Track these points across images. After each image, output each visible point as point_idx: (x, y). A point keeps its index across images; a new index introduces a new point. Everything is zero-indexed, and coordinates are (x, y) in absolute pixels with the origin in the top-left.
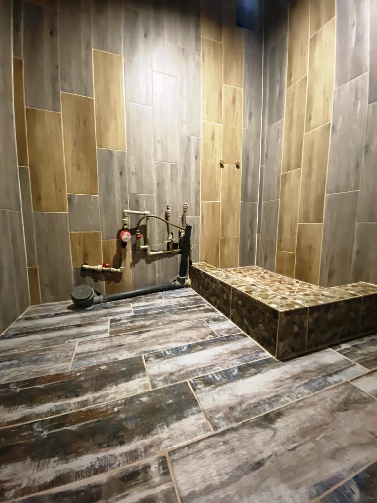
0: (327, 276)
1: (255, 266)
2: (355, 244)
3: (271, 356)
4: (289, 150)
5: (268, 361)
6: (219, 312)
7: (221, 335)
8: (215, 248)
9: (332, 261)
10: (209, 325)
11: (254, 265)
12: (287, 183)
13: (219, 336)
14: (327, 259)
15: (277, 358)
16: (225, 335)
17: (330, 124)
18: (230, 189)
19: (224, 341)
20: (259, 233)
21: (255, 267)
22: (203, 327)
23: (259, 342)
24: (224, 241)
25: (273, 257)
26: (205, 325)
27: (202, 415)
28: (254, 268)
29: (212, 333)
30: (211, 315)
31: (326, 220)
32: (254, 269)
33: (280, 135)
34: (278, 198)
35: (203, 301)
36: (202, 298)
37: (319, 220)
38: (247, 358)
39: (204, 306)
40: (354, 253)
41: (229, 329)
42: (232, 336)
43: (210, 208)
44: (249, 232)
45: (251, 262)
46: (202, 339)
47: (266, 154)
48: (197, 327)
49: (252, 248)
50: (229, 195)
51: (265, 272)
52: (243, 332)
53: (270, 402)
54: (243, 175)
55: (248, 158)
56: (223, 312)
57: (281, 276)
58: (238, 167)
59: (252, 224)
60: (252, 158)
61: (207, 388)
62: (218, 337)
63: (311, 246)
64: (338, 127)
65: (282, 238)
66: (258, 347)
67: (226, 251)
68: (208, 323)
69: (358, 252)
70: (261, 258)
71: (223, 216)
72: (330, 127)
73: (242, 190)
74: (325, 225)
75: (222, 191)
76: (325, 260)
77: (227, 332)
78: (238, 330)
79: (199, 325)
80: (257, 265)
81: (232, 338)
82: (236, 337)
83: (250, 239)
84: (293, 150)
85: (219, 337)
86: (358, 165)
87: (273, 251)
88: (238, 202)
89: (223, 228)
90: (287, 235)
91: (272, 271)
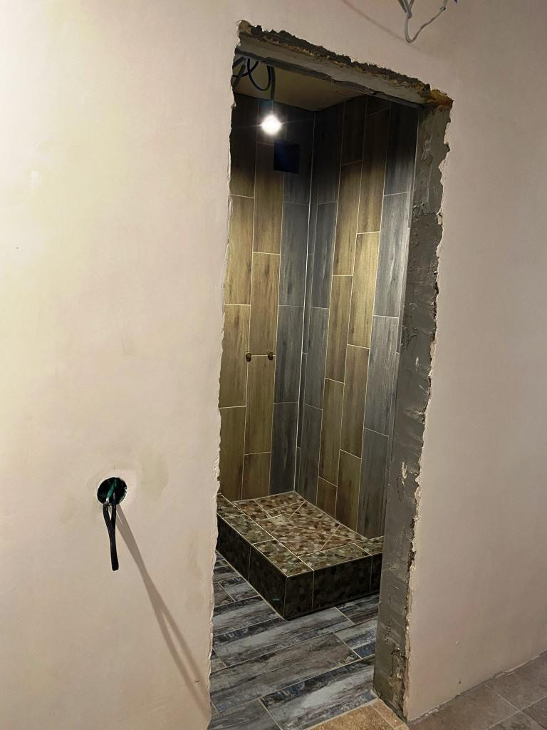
0: (364, 521)
3: (280, 616)
5: (276, 621)
6: (237, 572)
7: (236, 600)
8: (236, 472)
9: (368, 506)
10: (225, 589)
11: (292, 490)
15: (285, 618)
16: (241, 599)
17: (369, 350)
18: (259, 387)
19: (239, 605)
20: (299, 445)
21: (292, 494)
22: (218, 591)
24: (249, 459)
25: (314, 483)
27: (219, 659)
28: (291, 496)
29: (227, 598)
30: (228, 576)
31: (364, 456)
32: (290, 499)
33: (324, 327)
34: (321, 407)
37: (358, 453)
38: (258, 620)
41: (247, 593)
42: (247, 600)
43: (231, 417)
44: (285, 444)
45: (288, 487)
46: (217, 605)
47: (310, 340)
49: (290, 465)
50: (258, 396)
52: (260, 595)
53: (268, 649)
54: (277, 367)
55: (285, 344)
56: (241, 572)
57: (321, 513)
58: (271, 358)
59: (290, 432)
60: (291, 345)
61: (222, 644)
62: (233, 601)
63: (350, 482)
64: (375, 359)
65: (324, 462)
66: (271, 610)
67: (252, 473)
70: (300, 482)
71: (248, 426)
72: (368, 354)
73: (276, 388)
74: (363, 462)
75: (249, 392)
76: (362, 504)
77: (243, 596)
78: (255, 593)
80: (296, 491)
81: (247, 602)
82: (252, 600)
83: (287, 453)
86: (387, 409)
87: (314, 476)
88: (270, 404)
89: (248, 442)
90: (329, 459)
91: (313, 502)
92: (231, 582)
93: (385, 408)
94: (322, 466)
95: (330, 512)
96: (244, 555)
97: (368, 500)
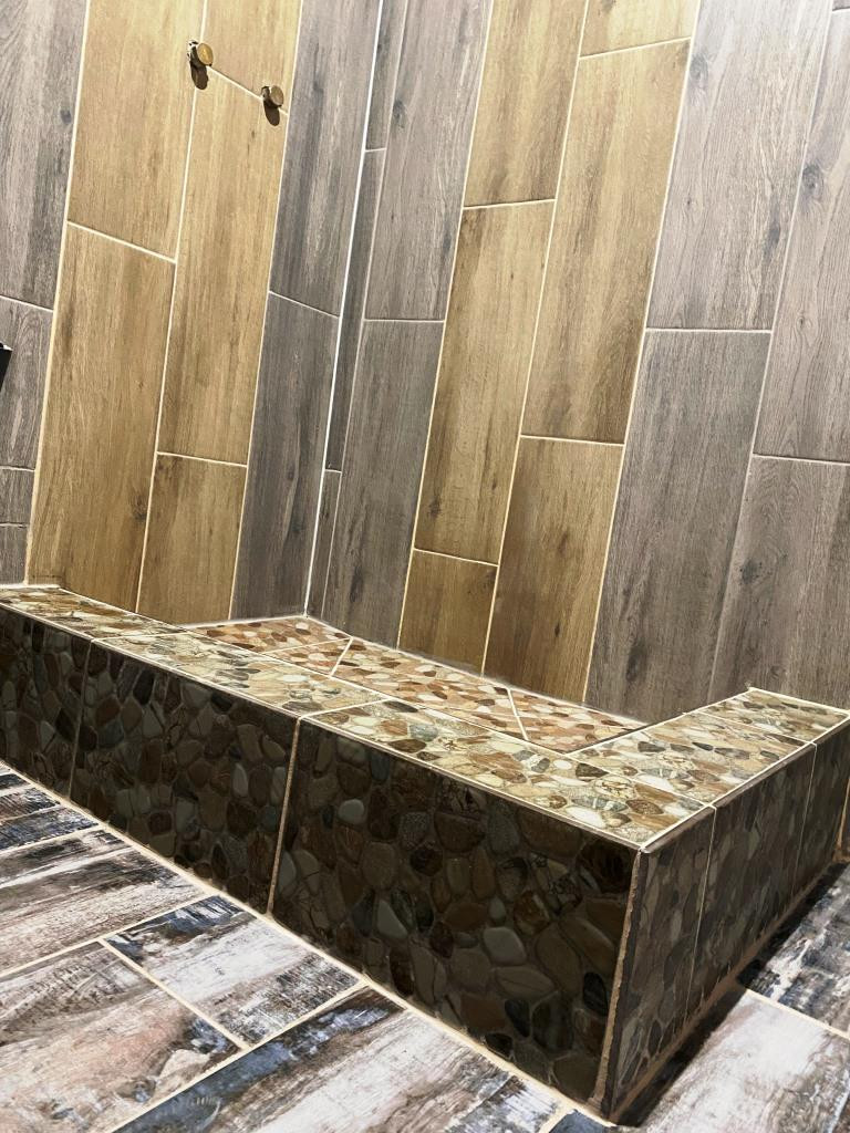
0: (623, 664)
1: (304, 616)
2: (740, 536)
3: (565, 1104)
4: (505, 108)
6: (185, 876)
7: (251, 1035)
8: (124, 510)
9: (646, 604)
10: (154, 977)
11: (301, 611)
12: (485, 254)
13: (238, 1040)
14: (627, 593)
15: (605, 1112)
16: (275, 1026)
17: (687, 45)
18: (226, 208)
19: (287, 1070)
20: (334, 462)
21: (304, 620)
22: (117, 995)
23: (474, 1033)
24: (173, 471)
25: (394, 576)
26: (124, 978)
28: (300, 626)
29: (187, 1033)
30: (142, 905)
31: (639, 436)
32: (304, 632)
33: (469, 32)
34: (437, 314)
35: (62, 817)
36: (52, 796)
37: (607, 429)
39: (76, 848)
40: (734, 573)
41: (286, 979)
42: (314, 1023)
43: (118, 278)
44: (291, 452)
45: (287, 600)
46: (131, 1095)
47: (398, 105)
48: (72, 1007)
49: (299, 528)
50: (221, 239)
51: (355, 648)
52: (363, 982)
54: (290, 162)
55: (318, 89)
56: (212, 869)
57: (428, 665)
58: (271, 109)
59: (307, 413)
60: (335, 101)
62: (234, 1049)
63: (566, 537)
64: (716, 68)
65: (445, 495)
66: (476, 1061)
67: (179, 529)
68: (138, 959)
69: (749, 572)
70: (334, 584)
71: (181, 343)
72: (683, 61)
74: (631, 453)
75: (191, 208)
76: (620, 600)
77: (278, 1003)
78: (333, 971)
79: (84, 987)
80: (314, 612)
81: (322, 1035)
82: (340, 1021)
83: (294, 484)
84: (525, 115)
85: (246, 1048)
86: (774, 234)
87: (394, 551)
88: (257, 292)
89: (176, 404)
90: (464, 481)
91: (384, 637)
92: (178, 931)
93: (759, 231)
94: (434, 509)
95: (462, 656)
96: (241, 782)
97: (650, 586)
